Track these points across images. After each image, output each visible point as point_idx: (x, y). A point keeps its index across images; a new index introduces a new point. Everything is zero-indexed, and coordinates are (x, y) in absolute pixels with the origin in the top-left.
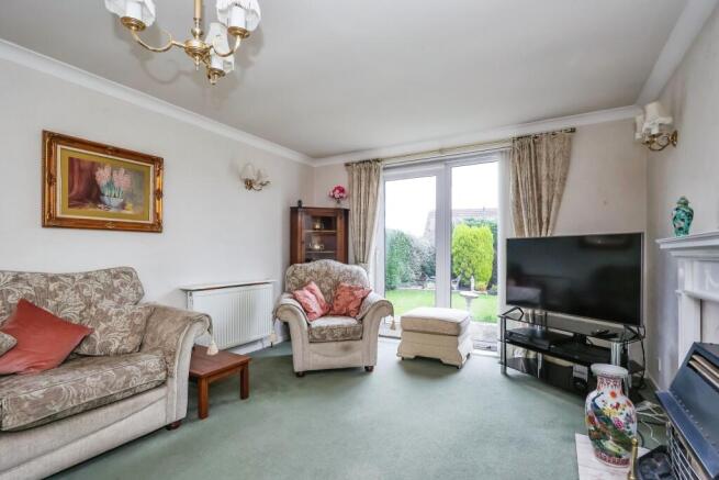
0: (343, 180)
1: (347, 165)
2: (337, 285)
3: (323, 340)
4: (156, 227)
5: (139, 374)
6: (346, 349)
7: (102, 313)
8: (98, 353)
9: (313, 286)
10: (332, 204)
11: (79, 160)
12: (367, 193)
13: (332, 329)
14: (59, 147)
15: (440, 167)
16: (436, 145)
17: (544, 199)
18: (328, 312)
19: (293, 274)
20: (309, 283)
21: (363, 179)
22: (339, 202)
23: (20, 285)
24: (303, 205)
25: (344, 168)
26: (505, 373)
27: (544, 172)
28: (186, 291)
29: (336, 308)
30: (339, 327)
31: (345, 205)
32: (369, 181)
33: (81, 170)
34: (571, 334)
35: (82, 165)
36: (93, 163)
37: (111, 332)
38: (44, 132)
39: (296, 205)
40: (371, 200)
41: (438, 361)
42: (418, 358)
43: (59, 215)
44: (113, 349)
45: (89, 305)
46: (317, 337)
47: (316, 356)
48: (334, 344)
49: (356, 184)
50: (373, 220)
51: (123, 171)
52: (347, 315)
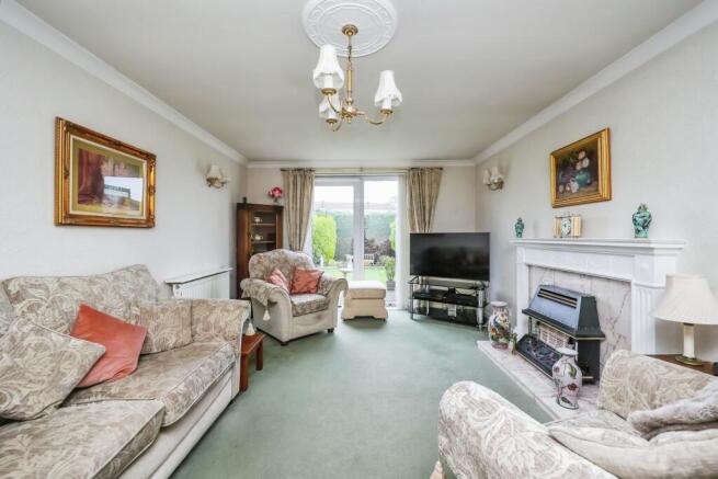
0: (278, 182)
1: (283, 170)
2: (294, 270)
3: (304, 313)
4: (149, 223)
5: (224, 358)
6: (319, 318)
7: (147, 312)
8: (155, 351)
9: (279, 272)
10: (270, 202)
11: (87, 153)
12: (302, 195)
13: (310, 304)
14: (72, 136)
15: (357, 180)
16: (358, 165)
17: (427, 208)
18: (293, 291)
19: (259, 262)
20: (274, 269)
21: (299, 184)
22: (276, 200)
23: (68, 292)
24: (248, 202)
25: (280, 172)
26: (412, 318)
27: (427, 192)
28: (171, 285)
29: (298, 288)
30: (315, 302)
31: (281, 202)
32: (303, 185)
33: (89, 164)
34: (446, 289)
35: (90, 159)
36: (99, 157)
37: (163, 328)
38: (58, 120)
39: (241, 202)
40: (305, 200)
41: (372, 317)
42: (357, 318)
43: (71, 212)
44: (171, 343)
45: (129, 305)
46: (300, 311)
47: (298, 327)
48: (311, 316)
49: (291, 186)
50: (308, 216)
51: (123, 166)
52: (308, 292)
